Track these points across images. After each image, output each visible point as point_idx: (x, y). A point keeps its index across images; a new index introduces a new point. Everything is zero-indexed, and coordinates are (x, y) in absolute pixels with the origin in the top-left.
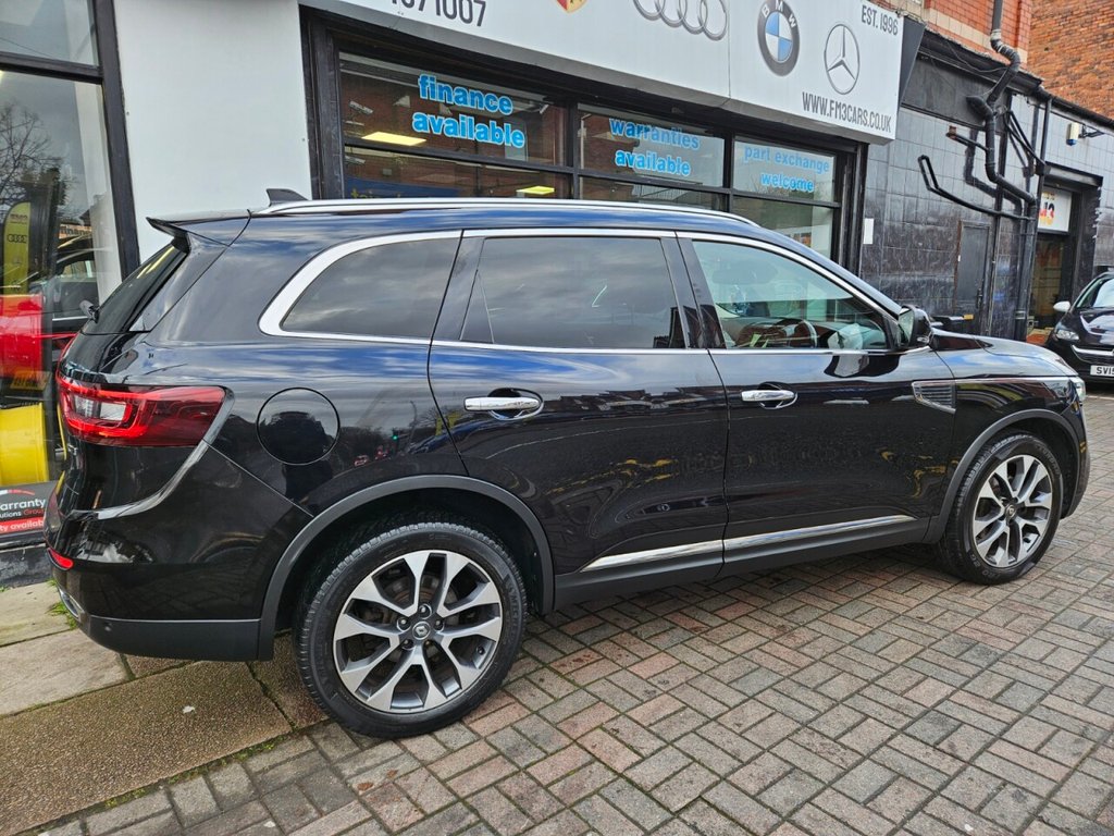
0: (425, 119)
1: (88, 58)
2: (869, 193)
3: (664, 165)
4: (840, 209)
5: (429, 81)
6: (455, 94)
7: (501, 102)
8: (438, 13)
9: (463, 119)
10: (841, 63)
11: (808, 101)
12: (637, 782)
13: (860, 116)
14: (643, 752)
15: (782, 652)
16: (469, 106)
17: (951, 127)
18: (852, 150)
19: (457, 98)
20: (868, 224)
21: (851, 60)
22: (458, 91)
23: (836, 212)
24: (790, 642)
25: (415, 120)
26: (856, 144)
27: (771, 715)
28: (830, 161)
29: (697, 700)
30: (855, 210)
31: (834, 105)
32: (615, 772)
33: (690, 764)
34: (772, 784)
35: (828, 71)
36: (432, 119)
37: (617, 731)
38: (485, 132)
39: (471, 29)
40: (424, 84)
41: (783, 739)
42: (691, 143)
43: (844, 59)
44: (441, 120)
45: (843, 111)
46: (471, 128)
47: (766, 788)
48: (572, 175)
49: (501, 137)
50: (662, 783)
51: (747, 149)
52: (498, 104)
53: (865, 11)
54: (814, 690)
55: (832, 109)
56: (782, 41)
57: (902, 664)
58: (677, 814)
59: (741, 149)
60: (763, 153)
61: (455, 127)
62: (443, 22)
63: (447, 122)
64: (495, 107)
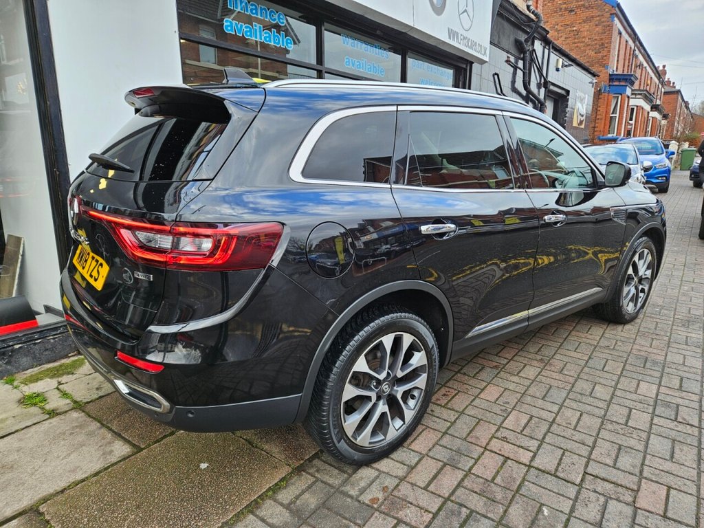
0: (231, 23)
3: (371, 69)
6: (250, 7)
7: (279, 16)
9: (256, 25)
10: (465, 11)
11: (452, 33)
12: (543, 469)
13: (474, 45)
14: (532, 449)
15: (555, 375)
16: (259, 17)
17: (508, 57)
18: (465, 66)
19: (252, 10)
21: (470, 10)
22: (252, 5)
24: (554, 369)
25: (225, 23)
26: (466, 61)
27: (581, 415)
28: (450, 72)
29: (534, 411)
31: (462, 37)
32: (525, 465)
33: (564, 453)
34: (617, 457)
35: (460, 15)
36: (236, 24)
37: (505, 437)
38: (269, 37)
41: (600, 429)
43: (467, 9)
44: (241, 26)
45: (466, 41)
46: (260, 32)
47: (616, 460)
48: (321, 71)
49: (279, 40)
50: (557, 467)
52: (276, 17)
54: (591, 396)
55: (461, 39)
57: (621, 375)
58: (581, 486)
59: (411, 64)
60: (422, 64)
61: (250, 31)
63: (246, 27)
64: (275, 20)
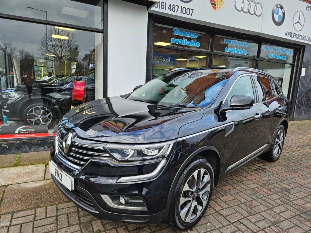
0: (174, 40)
1: (100, 27)
2: (304, 60)
3: (239, 52)
4: (294, 65)
5: (176, 30)
6: (182, 33)
7: (195, 35)
8: (181, 13)
9: (184, 39)
10: (298, 22)
11: (286, 33)
12: (222, 214)
13: (303, 38)
14: (224, 207)
15: (265, 190)
16: (186, 36)
18: (300, 47)
19: (183, 34)
20: (304, 70)
21: (302, 21)
22: (183, 32)
23: (293, 66)
24: (267, 188)
25: (172, 40)
26: (301, 46)
27: (260, 205)
28: (292, 51)
29: (239, 198)
30: (299, 66)
31: (295, 35)
32: (216, 211)
33: (236, 213)
34: (259, 221)
35: (293, 25)
36: (176, 40)
37: (217, 201)
38: (189, 43)
39: (189, 17)
40: (175, 30)
41: (263, 211)
42: (248, 45)
43: (299, 21)
44: (178, 40)
45: (298, 36)
46: (186, 41)
47: (257, 222)
48: (212, 54)
49: (194, 44)
50: (228, 215)
51: (265, 47)
52: (193, 35)
53: (308, 6)
54: (273, 201)
55: (294, 36)
56: (279, 16)
57: (301, 198)
58: (232, 223)
59: (263, 47)
60: (271, 48)
62: (182, 15)
63: (180, 40)
64: (193, 36)
